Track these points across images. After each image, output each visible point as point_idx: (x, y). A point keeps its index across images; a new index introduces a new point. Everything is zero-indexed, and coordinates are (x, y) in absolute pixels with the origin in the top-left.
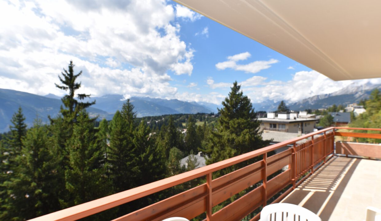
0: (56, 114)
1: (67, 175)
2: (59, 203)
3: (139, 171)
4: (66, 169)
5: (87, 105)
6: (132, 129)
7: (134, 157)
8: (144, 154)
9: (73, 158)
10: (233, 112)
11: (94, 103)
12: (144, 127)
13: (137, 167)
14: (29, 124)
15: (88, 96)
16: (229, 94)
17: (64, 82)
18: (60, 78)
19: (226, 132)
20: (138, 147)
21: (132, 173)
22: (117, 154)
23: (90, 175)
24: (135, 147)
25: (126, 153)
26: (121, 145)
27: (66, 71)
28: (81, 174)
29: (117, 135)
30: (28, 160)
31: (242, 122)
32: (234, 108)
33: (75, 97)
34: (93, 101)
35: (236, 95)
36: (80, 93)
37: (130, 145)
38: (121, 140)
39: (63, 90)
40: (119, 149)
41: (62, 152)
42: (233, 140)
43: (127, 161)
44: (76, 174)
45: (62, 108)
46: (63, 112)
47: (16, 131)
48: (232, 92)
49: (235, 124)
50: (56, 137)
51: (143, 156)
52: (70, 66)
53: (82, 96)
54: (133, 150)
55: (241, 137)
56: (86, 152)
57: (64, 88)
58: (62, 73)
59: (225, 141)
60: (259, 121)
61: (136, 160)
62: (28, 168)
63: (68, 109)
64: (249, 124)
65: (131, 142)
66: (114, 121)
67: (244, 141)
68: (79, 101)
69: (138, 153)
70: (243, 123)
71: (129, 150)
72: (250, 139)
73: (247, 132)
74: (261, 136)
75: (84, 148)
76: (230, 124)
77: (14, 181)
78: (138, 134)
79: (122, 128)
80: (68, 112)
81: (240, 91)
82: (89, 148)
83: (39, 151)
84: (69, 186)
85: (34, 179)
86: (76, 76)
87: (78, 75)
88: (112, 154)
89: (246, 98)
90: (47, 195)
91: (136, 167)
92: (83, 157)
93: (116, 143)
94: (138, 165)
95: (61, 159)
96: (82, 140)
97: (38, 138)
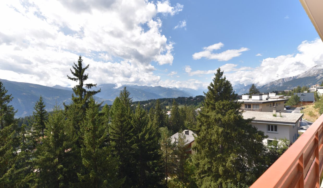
0: (69, 101)
1: (82, 153)
2: (77, 176)
3: (137, 148)
4: (81, 147)
5: (95, 93)
6: (130, 112)
7: (133, 136)
8: (142, 133)
9: (86, 137)
10: (218, 95)
11: (99, 91)
12: (140, 110)
13: (135, 144)
14: (48, 109)
15: (95, 85)
16: (214, 79)
17: (75, 75)
18: (71, 71)
19: (213, 113)
20: (136, 127)
21: (131, 149)
22: (119, 134)
23: (100, 152)
24: (133, 127)
25: (126, 133)
26: (121, 126)
27: (76, 65)
28: (93, 151)
29: (118, 117)
30: (51, 140)
31: (227, 103)
32: (218, 91)
33: (84, 87)
34: (99, 90)
35: (220, 80)
36: (88, 83)
37: (129, 126)
38: (122, 122)
39: (74, 81)
40: (121, 129)
41: (77, 133)
42: (220, 119)
43: (127, 139)
44: (89, 152)
45: (73, 96)
46: (74, 99)
47: (38, 116)
48: (216, 78)
49: (220, 106)
50: (70, 120)
51: (140, 135)
52: (79, 60)
53: (90, 86)
54: (132, 130)
55: (227, 116)
56: (97, 133)
57: (75, 79)
58: (73, 67)
59: (212, 120)
60: (239, 102)
61: (134, 138)
62: (49, 147)
63: (78, 97)
64: (232, 105)
65: (130, 124)
66: (114, 106)
67: (229, 120)
68: (87, 90)
69: (135, 132)
70: (227, 105)
71: (128, 131)
72: (235, 118)
73: (232, 113)
74: (241, 115)
75: (95, 129)
76: (216, 105)
77: (41, 158)
78: (135, 116)
79: (122, 112)
80: (79, 99)
81: (223, 77)
82: (99, 129)
83: (59, 132)
84: (85, 162)
85: (56, 156)
86: (84, 69)
87: (86, 68)
88: (115, 133)
89: (228, 83)
90: (67, 170)
91: (134, 145)
92: (95, 137)
93: (117, 124)
94: (136, 143)
95: (76, 139)
96: (93, 122)
97: (58, 122)
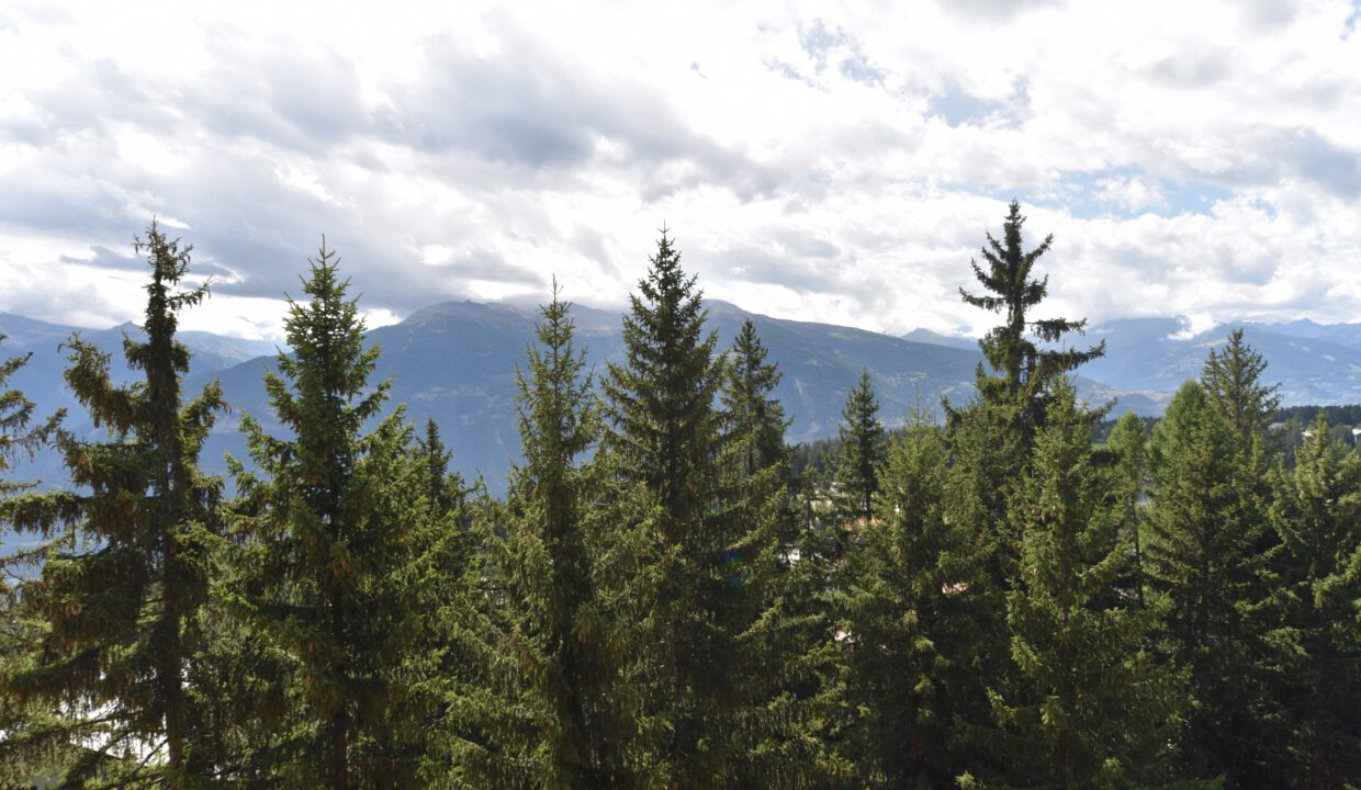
0: (965, 393)
1: (1013, 610)
2: (986, 700)
3: (1300, 650)
4: (1008, 587)
5: (1076, 359)
6: (1261, 460)
7: (1275, 584)
8: (1332, 579)
9: (1033, 550)
11: (1097, 353)
12: (1327, 453)
13: (1289, 629)
14: (888, 421)
15: (1076, 325)
17: (990, 283)
18: (977, 269)
20: (1295, 543)
21: (1261, 650)
22: (1193, 562)
23: (1094, 627)
24: (1281, 542)
25: (1235, 561)
26: (1208, 524)
27: (996, 245)
28: (1061, 616)
29: (1194, 481)
30: (894, 538)
33: (1028, 334)
34: (1097, 345)
36: (1046, 319)
37: (1255, 531)
38: (1212, 505)
39: (984, 312)
40: (1205, 540)
41: (992, 526)
43: (1235, 595)
44: (1042, 613)
45: (980, 374)
46: (984, 387)
47: (855, 442)
50: (968, 470)
51: (1321, 586)
52: (1011, 222)
53: (1054, 328)
54: (1269, 553)
56: (1083, 537)
57: (991, 303)
58: (984, 251)
61: (1283, 598)
62: (890, 563)
63: (1003, 375)
65: (1258, 518)
66: (1172, 422)
68: (1042, 346)
69: (1293, 567)
71: (1247, 553)
75: (1072, 523)
77: (858, 596)
78: (1293, 485)
79: (1217, 455)
80: (1004, 386)
82: (1093, 525)
83: (924, 511)
84: (1023, 652)
85: (910, 598)
86: (1031, 258)
87: (1039, 252)
88: (1169, 555)
90: (948, 662)
91: (1282, 631)
92: (1072, 555)
93: (1186, 514)
94: (1290, 622)
95: (990, 548)
96: (1067, 489)
97: (923, 471)
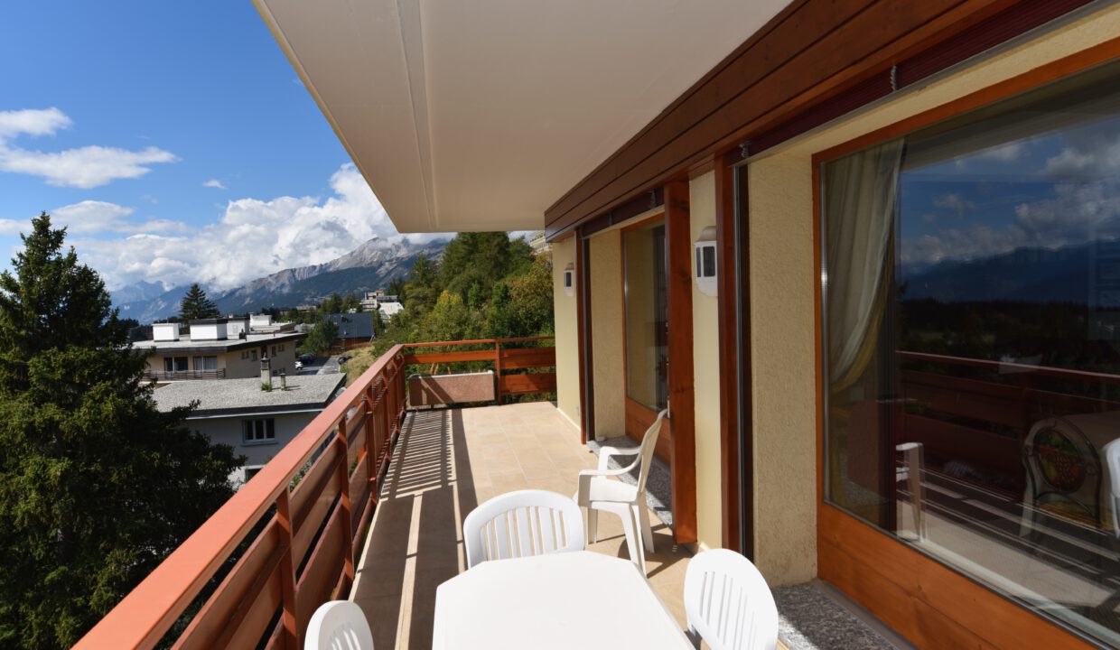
10: (40, 325)
16: (18, 260)
19: (16, 403)
31: (83, 357)
32: (40, 311)
35: (50, 262)
42: (52, 425)
48: (27, 253)
49: (52, 370)
55: (84, 409)
59: (15, 435)
60: (138, 350)
64: (109, 365)
67: (94, 424)
70: (85, 364)
72: (119, 411)
73: (107, 393)
74: (148, 397)
76: (32, 370)
81: (64, 251)
89: (87, 275)
